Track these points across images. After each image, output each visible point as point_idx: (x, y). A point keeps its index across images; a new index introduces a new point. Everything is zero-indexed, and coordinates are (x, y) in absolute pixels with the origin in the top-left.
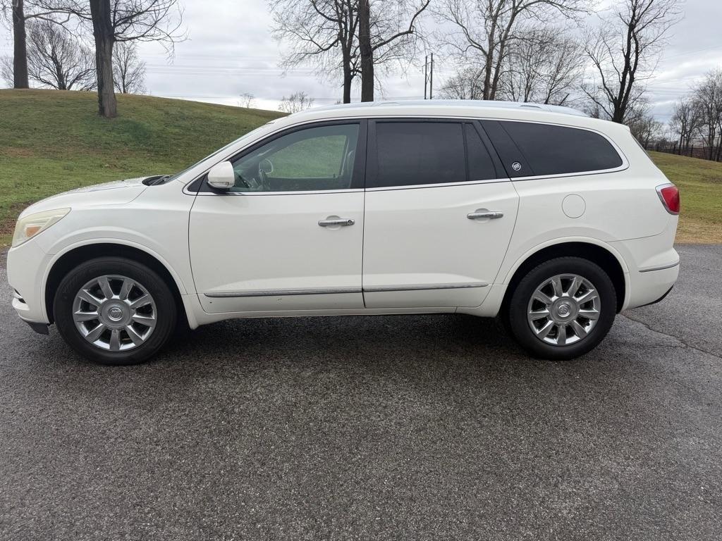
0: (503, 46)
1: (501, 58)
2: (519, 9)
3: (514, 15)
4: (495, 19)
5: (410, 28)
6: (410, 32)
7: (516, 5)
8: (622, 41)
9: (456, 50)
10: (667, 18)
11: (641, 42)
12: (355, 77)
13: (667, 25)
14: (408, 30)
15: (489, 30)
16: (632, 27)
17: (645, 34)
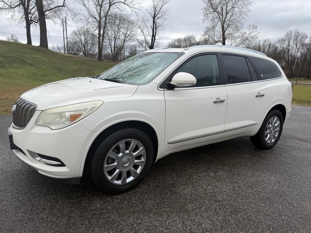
0: (106, 19)
1: (106, 24)
2: (112, 4)
3: (110, 6)
4: (101, 6)
5: (63, 4)
6: (63, 6)
7: (111, 2)
8: (150, 23)
9: (83, 18)
10: (166, 17)
11: (157, 25)
12: (32, 24)
13: (165, 20)
14: (62, 5)
15: (99, 11)
16: (154, 18)
17: (158, 21)
